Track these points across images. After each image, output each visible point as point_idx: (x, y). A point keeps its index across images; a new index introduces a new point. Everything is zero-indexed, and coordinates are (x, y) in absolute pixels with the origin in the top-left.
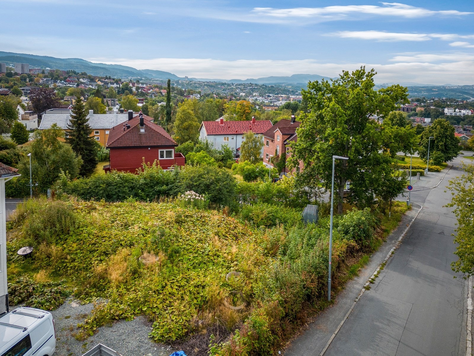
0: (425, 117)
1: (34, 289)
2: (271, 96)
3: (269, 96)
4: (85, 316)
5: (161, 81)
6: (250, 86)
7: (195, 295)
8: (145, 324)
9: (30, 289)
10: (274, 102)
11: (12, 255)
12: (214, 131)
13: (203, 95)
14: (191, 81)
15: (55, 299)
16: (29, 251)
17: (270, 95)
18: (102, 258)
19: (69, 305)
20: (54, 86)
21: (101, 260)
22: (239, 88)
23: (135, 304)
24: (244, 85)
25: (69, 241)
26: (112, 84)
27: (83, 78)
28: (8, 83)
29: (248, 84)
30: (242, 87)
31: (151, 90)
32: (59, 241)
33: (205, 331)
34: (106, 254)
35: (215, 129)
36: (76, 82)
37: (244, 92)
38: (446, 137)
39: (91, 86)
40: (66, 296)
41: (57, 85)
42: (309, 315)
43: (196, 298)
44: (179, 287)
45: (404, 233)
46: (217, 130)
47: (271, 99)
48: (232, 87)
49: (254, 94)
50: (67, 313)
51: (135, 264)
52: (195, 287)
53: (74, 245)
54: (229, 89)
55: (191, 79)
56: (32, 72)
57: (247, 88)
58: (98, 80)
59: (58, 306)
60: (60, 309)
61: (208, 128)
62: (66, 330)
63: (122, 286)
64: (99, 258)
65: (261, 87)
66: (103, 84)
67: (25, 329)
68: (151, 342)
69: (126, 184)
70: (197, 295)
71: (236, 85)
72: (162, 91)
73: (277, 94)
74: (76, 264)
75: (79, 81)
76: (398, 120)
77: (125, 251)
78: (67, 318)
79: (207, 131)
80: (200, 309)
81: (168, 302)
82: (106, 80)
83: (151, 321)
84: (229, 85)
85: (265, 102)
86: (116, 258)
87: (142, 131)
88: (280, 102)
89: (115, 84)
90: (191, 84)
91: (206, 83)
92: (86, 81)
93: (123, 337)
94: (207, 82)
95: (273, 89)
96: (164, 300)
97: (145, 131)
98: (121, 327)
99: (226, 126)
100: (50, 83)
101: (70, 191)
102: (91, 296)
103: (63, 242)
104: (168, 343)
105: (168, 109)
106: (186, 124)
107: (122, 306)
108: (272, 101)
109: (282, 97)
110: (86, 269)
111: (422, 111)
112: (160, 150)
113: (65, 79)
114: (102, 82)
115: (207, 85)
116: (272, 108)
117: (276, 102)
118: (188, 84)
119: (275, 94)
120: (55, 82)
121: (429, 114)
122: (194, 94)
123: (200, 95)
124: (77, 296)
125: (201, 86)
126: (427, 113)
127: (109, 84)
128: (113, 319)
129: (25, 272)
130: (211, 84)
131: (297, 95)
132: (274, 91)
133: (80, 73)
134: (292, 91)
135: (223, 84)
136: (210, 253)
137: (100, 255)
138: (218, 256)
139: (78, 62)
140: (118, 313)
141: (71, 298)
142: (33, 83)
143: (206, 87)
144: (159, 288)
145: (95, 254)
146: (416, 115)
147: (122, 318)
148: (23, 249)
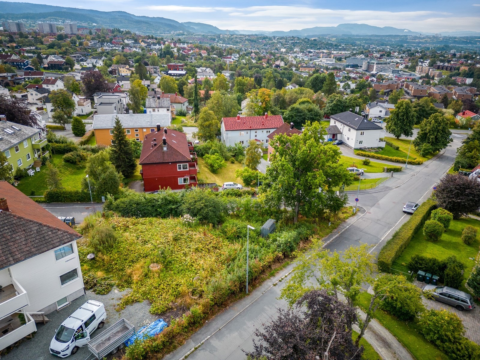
0: (467, 77)
1: (97, 281)
2: (312, 52)
3: (310, 52)
4: (120, 299)
5: (203, 35)
6: (292, 40)
7: (175, 290)
8: (148, 304)
9: (95, 282)
10: (314, 59)
11: (84, 257)
12: (231, 127)
13: (242, 55)
14: (232, 35)
15: (107, 289)
16: (93, 256)
17: (312, 50)
18: (131, 264)
19: (114, 291)
20: (101, 50)
21: (130, 265)
22: (280, 42)
23: (144, 294)
24: (286, 38)
25: (113, 252)
26: (155, 44)
27: (128, 38)
28: (60, 48)
29: (290, 37)
30: (283, 41)
31: (192, 51)
32: (108, 251)
33: (175, 309)
34: (133, 262)
35: (232, 124)
36: (122, 44)
37: (285, 48)
38: (438, 131)
39: (134, 49)
40: (112, 286)
41: (104, 49)
42: (231, 302)
43: (175, 291)
44: (168, 284)
45: (331, 240)
46: (234, 126)
47: (311, 56)
48: (274, 41)
49: (295, 50)
50: (113, 296)
51: (146, 271)
52: (176, 285)
53: (116, 255)
54: (270, 44)
55: (233, 31)
56: (80, 32)
57: (288, 42)
58: (141, 40)
59: (109, 292)
60: (110, 294)
61: (227, 124)
62: (112, 306)
63: (139, 283)
64: (129, 264)
65: (303, 40)
66: (146, 45)
67: (93, 312)
68: (149, 314)
69: (149, 204)
70: (176, 290)
71: (278, 39)
72: (202, 52)
73: (319, 49)
74: (117, 266)
75: (124, 42)
76: (404, 109)
77: (143, 261)
78: (113, 299)
79: (226, 127)
80: (177, 297)
81: (161, 293)
82: (149, 40)
83: (151, 303)
84: (270, 39)
85: (305, 59)
86: (138, 265)
87: (165, 149)
88: (320, 59)
89: (157, 45)
90: (232, 39)
91: (247, 37)
92: (131, 42)
93: (137, 311)
94: (249, 36)
95: (316, 43)
96: (159, 292)
97: (167, 148)
98: (137, 306)
99: (242, 122)
100: (97, 46)
101: (114, 209)
102: (124, 287)
103: (110, 253)
104: (157, 314)
105: (196, 102)
106: (207, 123)
107: (137, 295)
108: (312, 58)
109: (323, 53)
110: (122, 270)
111: (466, 71)
112: (178, 165)
113: (111, 41)
114: (145, 42)
115: (248, 40)
116: (309, 69)
117: (316, 59)
118: (229, 39)
119: (317, 49)
120: (102, 44)
121: (473, 73)
122: (233, 54)
123: (239, 54)
124: (118, 286)
125: (242, 41)
126: (471, 73)
127: (152, 45)
128: (133, 302)
129: (92, 268)
130: (252, 38)
131: (340, 50)
132: (316, 45)
133: (125, 32)
134: (336, 45)
135: (265, 38)
136: (189, 264)
137: (130, 262)
138: (193, 266)
139: (121, 16)
140: (135, 299)
141: (115, 287)
142: (82, 47)
143: (247, 42)
144: (157, 285)
145: (127, 261)
146: (458, 74)
147: (137, 301)
148: (90, 255)
